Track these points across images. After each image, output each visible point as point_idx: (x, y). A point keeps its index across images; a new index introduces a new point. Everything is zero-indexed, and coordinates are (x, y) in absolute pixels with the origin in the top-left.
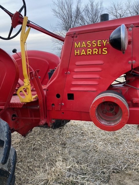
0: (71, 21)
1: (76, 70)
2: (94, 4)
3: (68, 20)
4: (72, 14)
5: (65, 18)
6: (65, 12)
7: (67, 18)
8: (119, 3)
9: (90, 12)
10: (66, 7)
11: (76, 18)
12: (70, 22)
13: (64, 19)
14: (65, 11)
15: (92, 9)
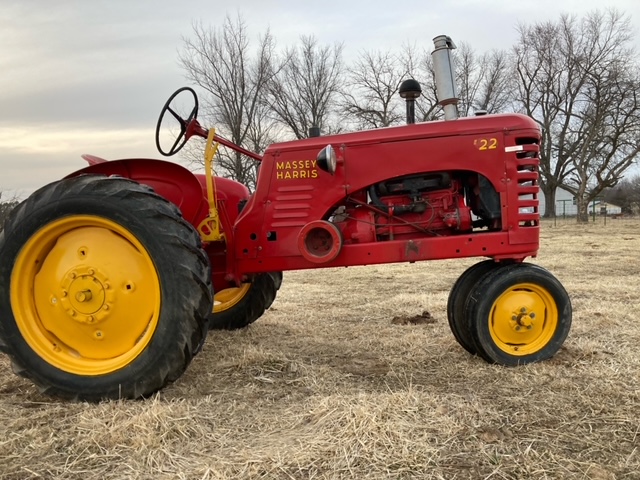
0: (242, 98)
1: (278, 199)
2: (316, 50)
3: (233, 93)
4: (246, 77)
5: (224, 86)
6: (223, 70)
7: (231, 86)
8: (383, 56)
9: (302, 73)
10: (226, 54)
11: (258, 89)
12: (239, 100)
13: (220, 89)
14: (224, 66)
15: (309, 64)
